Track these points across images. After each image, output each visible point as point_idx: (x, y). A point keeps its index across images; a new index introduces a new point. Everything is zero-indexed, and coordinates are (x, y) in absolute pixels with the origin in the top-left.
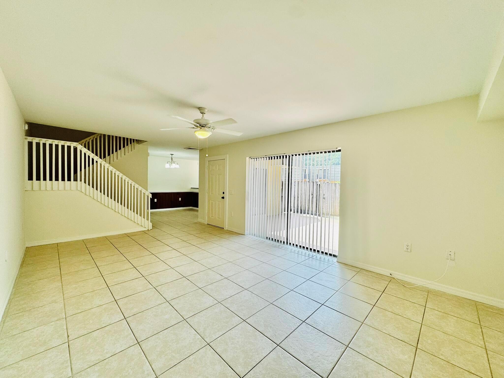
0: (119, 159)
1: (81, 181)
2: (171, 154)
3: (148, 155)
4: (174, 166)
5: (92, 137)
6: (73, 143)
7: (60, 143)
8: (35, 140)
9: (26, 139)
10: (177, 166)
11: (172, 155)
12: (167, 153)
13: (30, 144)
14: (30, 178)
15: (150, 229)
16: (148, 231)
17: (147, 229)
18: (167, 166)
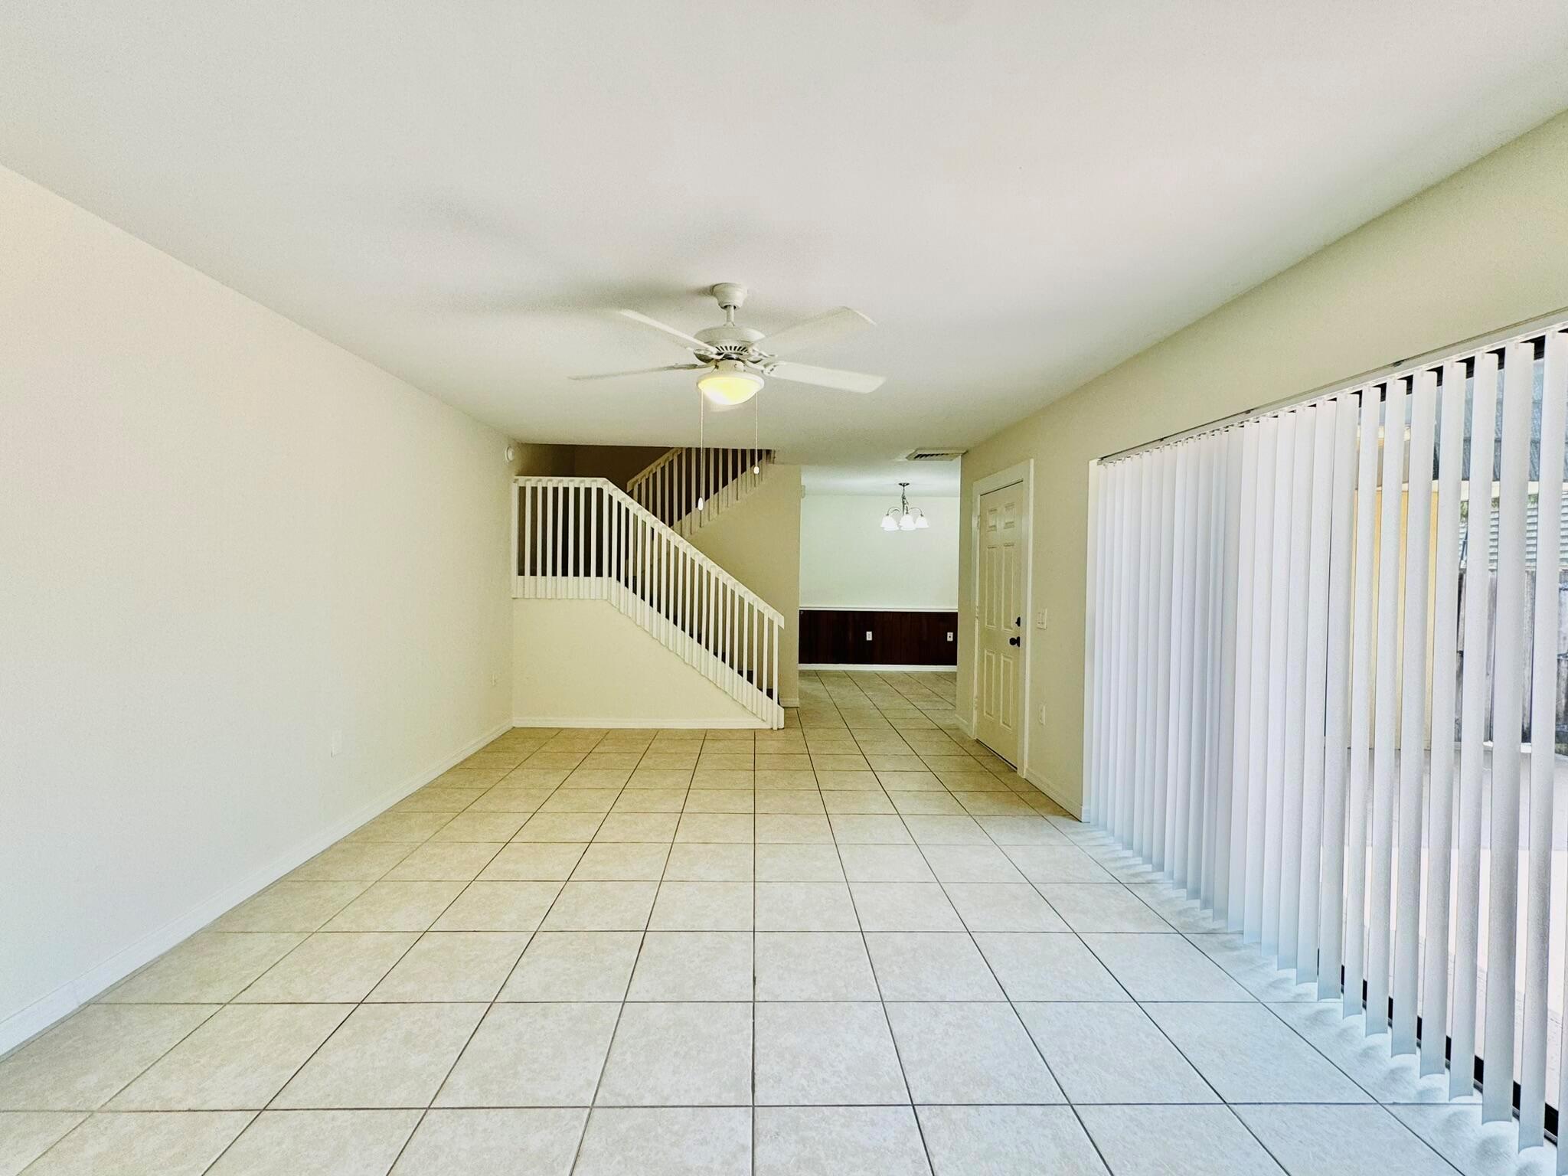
0: (722, 512)
1: (610, 575)
2: (901, 484)
3: (800, 492)
4: (908, 522)
5: (661, 461)
6: (596, 481)
7: (572, 483)
8: (531, 482)
9: (516, 481)
10: (922, 523)
11: (904, 486)
12: (884, 481)
13: (522, 490)
14: (521, 572)
15: (775, 728)
16: (769, 732)
17: (770, 727)
18: (889, 524)
